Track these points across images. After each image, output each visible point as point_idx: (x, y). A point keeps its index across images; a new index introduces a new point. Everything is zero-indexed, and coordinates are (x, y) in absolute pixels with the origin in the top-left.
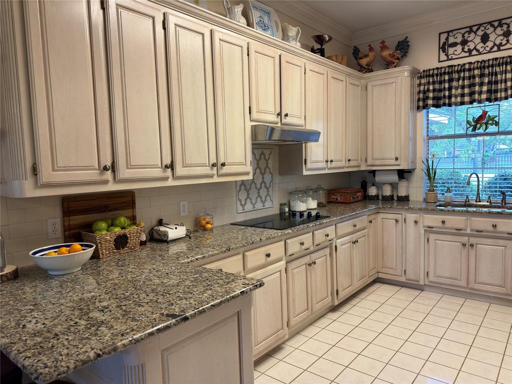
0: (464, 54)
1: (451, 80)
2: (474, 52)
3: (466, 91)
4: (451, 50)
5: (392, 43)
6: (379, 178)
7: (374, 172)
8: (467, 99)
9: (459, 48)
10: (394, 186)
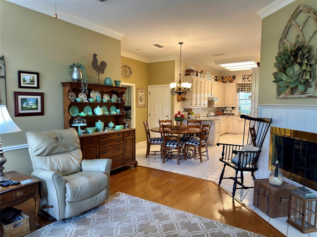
0: (248, 81)
1: (245, 87)
2: (250, 81)
3: (248, 89)
4: (245, 80)
5: (232, 76)
6: (227, 109)
7: (226, 107)
8: (248, 91)
9: (247, 79)
10: (231, 111)
